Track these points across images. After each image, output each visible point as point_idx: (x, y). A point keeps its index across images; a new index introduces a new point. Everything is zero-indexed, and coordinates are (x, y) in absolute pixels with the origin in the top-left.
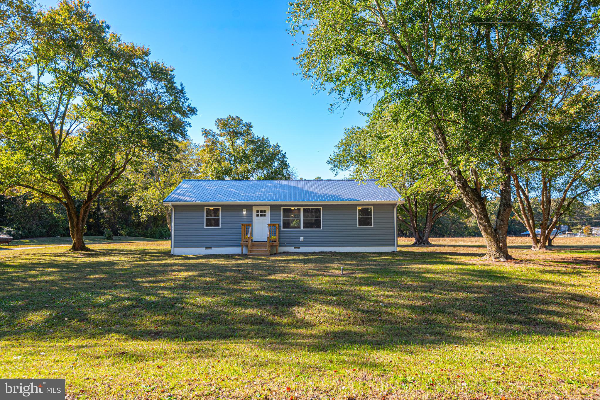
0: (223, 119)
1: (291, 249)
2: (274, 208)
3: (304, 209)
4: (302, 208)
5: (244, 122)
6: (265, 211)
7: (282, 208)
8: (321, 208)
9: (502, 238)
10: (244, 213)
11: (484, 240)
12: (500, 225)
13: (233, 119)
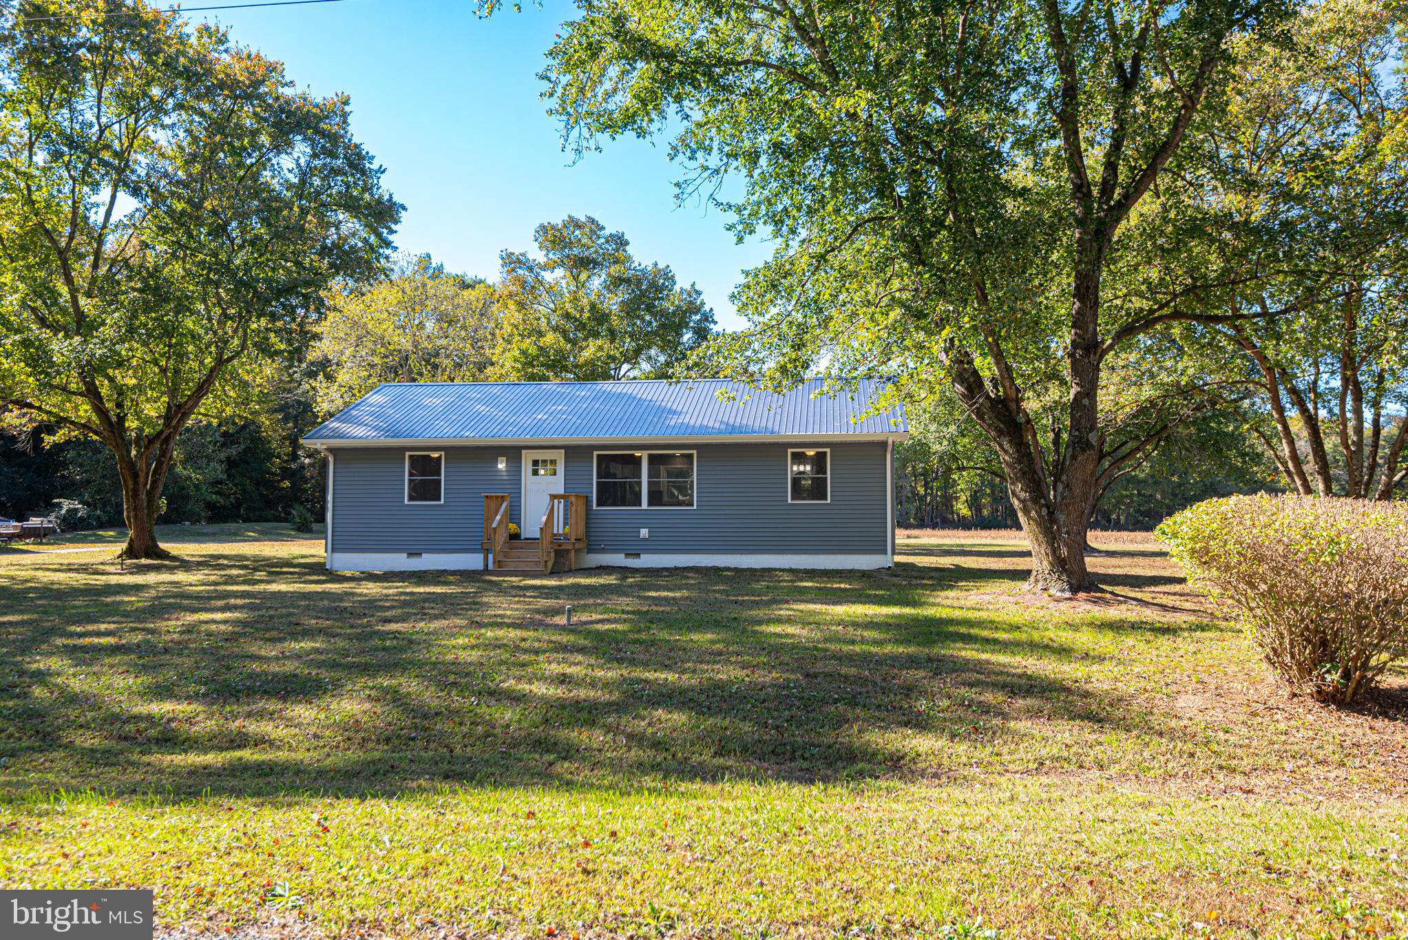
0: (553, 227)
1: (619, 559)
2: (575, 453)
3: (650, 456)
4: (644, 455)
5: (607, 232)
6: (553, 462)
7: (595, 453)
8: (695, 452)
9: (1067, 533)
10: (501, 466)
11: (1023, 538)
12: (1063, 498)
13: (578, 226)
